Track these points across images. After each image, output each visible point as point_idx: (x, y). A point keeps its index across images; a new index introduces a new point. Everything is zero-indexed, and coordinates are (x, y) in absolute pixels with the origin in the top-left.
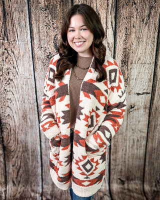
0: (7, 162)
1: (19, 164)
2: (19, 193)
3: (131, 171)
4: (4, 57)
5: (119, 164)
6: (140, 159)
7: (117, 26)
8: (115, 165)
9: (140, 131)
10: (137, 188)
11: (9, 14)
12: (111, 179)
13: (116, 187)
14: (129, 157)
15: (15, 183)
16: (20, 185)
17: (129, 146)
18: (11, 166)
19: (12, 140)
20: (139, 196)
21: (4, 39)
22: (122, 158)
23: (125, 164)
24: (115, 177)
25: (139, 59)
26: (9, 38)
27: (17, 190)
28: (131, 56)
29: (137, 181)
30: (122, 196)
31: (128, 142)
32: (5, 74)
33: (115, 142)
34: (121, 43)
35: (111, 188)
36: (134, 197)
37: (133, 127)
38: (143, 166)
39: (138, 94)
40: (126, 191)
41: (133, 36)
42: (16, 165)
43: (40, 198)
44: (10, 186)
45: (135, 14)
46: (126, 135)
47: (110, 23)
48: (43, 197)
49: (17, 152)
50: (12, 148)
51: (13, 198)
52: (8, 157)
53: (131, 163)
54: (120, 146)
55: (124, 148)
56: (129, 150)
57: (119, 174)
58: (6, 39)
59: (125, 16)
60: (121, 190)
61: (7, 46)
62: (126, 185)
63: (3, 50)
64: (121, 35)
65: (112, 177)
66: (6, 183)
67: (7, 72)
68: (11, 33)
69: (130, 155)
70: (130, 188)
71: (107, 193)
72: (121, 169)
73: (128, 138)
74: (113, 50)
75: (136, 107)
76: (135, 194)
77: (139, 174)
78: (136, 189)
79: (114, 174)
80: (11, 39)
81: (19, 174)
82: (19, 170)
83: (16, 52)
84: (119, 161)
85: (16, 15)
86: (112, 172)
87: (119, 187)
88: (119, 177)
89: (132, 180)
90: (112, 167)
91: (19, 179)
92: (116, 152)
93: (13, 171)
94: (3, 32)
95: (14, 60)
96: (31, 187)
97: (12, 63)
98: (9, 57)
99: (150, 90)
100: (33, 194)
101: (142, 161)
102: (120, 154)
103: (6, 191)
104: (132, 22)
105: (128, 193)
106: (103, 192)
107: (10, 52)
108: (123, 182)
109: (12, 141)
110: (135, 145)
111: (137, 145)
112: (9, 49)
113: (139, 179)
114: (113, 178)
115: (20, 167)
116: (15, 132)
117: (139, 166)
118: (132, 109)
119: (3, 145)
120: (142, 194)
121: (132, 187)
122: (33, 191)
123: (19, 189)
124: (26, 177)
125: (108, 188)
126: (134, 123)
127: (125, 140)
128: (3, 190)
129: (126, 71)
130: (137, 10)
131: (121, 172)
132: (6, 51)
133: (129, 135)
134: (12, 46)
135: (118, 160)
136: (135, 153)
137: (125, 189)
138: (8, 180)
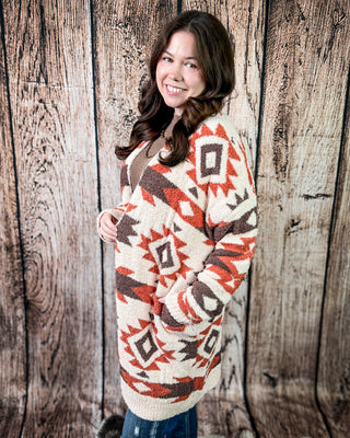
0: (30, 335)
1: (57, 339)
2: (55, 401)
3: (289, 359)
4: (38, 116)
5: (265, 343)
6: (309, 331)
7: (268, 61)
8: (258, 345)
9: (311, 274)
10: (303, 393)
11: (52, 32)
12: (249, 375)
13: (258, 391)
14: (286, 327)
15: (47, 379)
16: (58, 385)
17: (287, 305)
18: (39, 342)
19: (44, 287)
20: (308, 410)
21: (38, 81)
22: (272, 330)
23: (279, 342)
24: (256, 370)
25: (311, 126)
26: (50, 79)
27: (50, 395)
28: (293, 121)
29: (302, 380)
30: (272, 411)
31: (285, 295)
32: (37, 151)
33: (258, 294)
34: (275, 95)
35: (248, 393)
36: (296, 413)
37: (297, 265)
38: (316, 346)
39: (307, 197)
40: (280, 400)
41: (299, 81)
42: (51, 340)
43: (100, 412)
44: (35, 385)
45: (303, 38)
46: (281, 282)
47: (254, 54)
48: (105, 410)
49: (53, 314)
50: (44, 305)
51: (40, 412)
52: (34, 324)
53: (290, 341)
54: (269, 304)
55: (277, 308)
56: (287, 314)
57: (267, 364)
58: (42, 80)
59: (283, 42)
60: (270, 397)
61: (43, 94)
62: (279, 388)
63: (37, 102)
64: (275, 79)
65: (250, 370)
66: (27, 379)
67: (41, 147)
68: (54, 70)
69: (289, 324)
70: (289, 393)
71: (241, 404)
72: (270, 354)
73: (284, 287)
74: (257, 107)
75: (302, 224)
76: (299, 407)
77: (306, 364)
78: (301, 396)
79: (255, 364)
80: (53, 80)
81: (56, 360)
82: (56, 351)
83: (61, 107)
84: (267, 336)
85: (66, 35)
86: (252, 360)
87: (265, 390)
88: (265, 371)
89: (292, 376)
90: (251, 349)
91: (55, 371)
92: (260, 317)
93: (44, 354)
94: (38, 66)
95: (57, 122)
96: (80, 388)
97: (53, 129)
98: (47, 117)
99: (331, 190)
100: (83, 405)
101: (314, 336)
102: (268, 321)
103: (26, 397)
104: (298, 54)
105: (283, 405)
106: (231, 402)
107: (49, 106)
108: (273, 382)
109: (43, 291)
110: (300, 303)
111: (304, 304)
112: (49, 102)
113: (307, 374)
114: (253, 373)
115: (58, 347)
116: (52, 270)
117: (307, 348)
118: (295, 228)
119: (25, 297)
120: (312, 406)
121: (292, 392)
122: (84, 397)
123: (55, 392)
124: (69, 367)
125: (241, 394)
126: (298, 255)
127: (280, 291)
128: (20, 394)
129: (283, 151)
130: (307, 30)
131: (269, 360)
132: (42, 105)
133: (286, 282)
134: (53, 95)
135: (263, 335)
136: (300, 320)
137: (277, 396)
138: (31, 372)
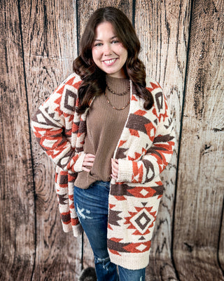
0: (37, 216)
1: (54, 218)
2: (52, 257)
3: (201, 234)
4: (42, 77)
5: (186, 224)
6: (214, 217)
7: (192, 40)
8: (181, 225)
9: (217, 180)
10: (209, 256)
11: (51, 23)
12: (175, 244)
13: (181, 254)
14: (199, 214)
15: (48, 243)
16: (54, 247)
17: (200, 200)
18: (43, 220)
19: (47, 186)
20: (213, 268)
21: (43, 54)
22: (190, 216)
23: (195, 224)
24: (180, 240)
25: (219, 83)
26: (50, 54)
27: (50, 253)
28: (208, 80)
29: (209, 248)
30: (189, 267)
31: (199, 194)
32: (42, 100)
33: (182, 193)
34: (196, 62)
35: (174, 255)
36: (205, 269)
37: (208, 174)
38: (218, 227)
39: (216, 130)
40: (194, 260)
41: (212, 53)
42: (50, 219)
43: (81, 265)
44: (41, 246)
45: (216, 24)
46: (197, 185)
47: (182, 35)
48: (84, 264)
49: (52, 203)
50: (46, 198)
51: (43, 264)
52: (40, 209)
53: (202, 223)
54: (188, 199)
55: (194, 202)
56: (201, 206)
57: (186, 237)
58: (45, 54)
59: (202, 27)
60: (188, 258)
61: (46, 63)
62: (194, 253)
63: (42, 69)
64: (196, 52)
65: (175, 241)
66: (35, 243)
67: (44, 97)
68: (53, 47)
69: (202, 213)
70: (200, 256)
71: (169, 262)
72: (189, 231)
73: (199, 189)
74: (184, 70)
75: (212, 148)
76: (207, 265)
77: (212, 238)
78: (208, 258)
79: (179, 237)
80: (52, 54)
81: (54, 232)
82: (53, 226)
83: (58, 71)
84: (187, 220)
85: (60, 24)
86: (177, 234)
87: (185, 254)
88: (185, 242)
89: (203, 245)
90: (176, 227)
91: (53, 238)
92: (182, 207)
93: (46, 227)
94: (42, 45)
95: (55, 81)
96: (68, 250)
97: (52, 86)
98: (48, 78)
100: (70, 260)
101: (218, 220)
102: (188, 209)
103: (35, 254)
104: (212, 35)
105: (197, 263)
106: (163, 260)
107: (50, 71)
108: (190, 249)
109: (46, 188)
110: (209, 199)
111: (212, 200)
112: (49, 68)
113: (212, 244)
114: (178, 242)
115: (55, 223)
116: (51, 176)
117: (213, 228)
118: (207, 150)
119: (34, 192)
120: (216, 265)
121: (202, 255)
122: (70, 255)
123: (52, 251)
124: (62, 236)
125: (170, 256)
126: (209, 168)
127: (196, 191)
128: (31, 252)
129: (201, 99)
130: (219, 19)
131: (188, 234)
132: (45, 70)
133: (200, 185)
134: (52, 64)
135: (184, 219)
136: (209, 210)
137: (193, 258)
138: (38, 239)
